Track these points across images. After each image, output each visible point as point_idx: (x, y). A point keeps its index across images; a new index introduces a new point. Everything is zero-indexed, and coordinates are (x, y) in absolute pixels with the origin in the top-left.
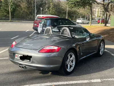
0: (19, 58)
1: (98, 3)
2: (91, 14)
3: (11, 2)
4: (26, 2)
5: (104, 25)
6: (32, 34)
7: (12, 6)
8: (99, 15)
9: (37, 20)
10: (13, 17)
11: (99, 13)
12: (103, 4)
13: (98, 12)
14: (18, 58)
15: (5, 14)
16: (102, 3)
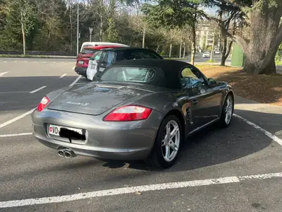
0: (58, 134)
1: (208, 18)
2: (194, 41)
3: (26, 15)
4: (58, 17)
5: (220, 63)
6: (74, 83)
7: (27, 24)
8: (206, 44)
9: (83, 54)
10: (30, 48)
11: (207, 39)
12: (220, 21)
13: (205, 37)
14: (55, 134)
15: (13, 41)
16: (219, 18)
